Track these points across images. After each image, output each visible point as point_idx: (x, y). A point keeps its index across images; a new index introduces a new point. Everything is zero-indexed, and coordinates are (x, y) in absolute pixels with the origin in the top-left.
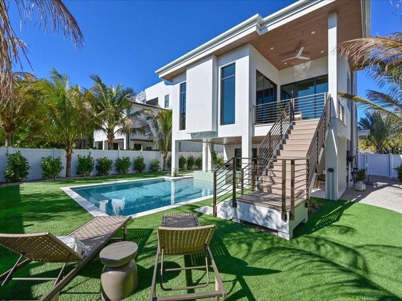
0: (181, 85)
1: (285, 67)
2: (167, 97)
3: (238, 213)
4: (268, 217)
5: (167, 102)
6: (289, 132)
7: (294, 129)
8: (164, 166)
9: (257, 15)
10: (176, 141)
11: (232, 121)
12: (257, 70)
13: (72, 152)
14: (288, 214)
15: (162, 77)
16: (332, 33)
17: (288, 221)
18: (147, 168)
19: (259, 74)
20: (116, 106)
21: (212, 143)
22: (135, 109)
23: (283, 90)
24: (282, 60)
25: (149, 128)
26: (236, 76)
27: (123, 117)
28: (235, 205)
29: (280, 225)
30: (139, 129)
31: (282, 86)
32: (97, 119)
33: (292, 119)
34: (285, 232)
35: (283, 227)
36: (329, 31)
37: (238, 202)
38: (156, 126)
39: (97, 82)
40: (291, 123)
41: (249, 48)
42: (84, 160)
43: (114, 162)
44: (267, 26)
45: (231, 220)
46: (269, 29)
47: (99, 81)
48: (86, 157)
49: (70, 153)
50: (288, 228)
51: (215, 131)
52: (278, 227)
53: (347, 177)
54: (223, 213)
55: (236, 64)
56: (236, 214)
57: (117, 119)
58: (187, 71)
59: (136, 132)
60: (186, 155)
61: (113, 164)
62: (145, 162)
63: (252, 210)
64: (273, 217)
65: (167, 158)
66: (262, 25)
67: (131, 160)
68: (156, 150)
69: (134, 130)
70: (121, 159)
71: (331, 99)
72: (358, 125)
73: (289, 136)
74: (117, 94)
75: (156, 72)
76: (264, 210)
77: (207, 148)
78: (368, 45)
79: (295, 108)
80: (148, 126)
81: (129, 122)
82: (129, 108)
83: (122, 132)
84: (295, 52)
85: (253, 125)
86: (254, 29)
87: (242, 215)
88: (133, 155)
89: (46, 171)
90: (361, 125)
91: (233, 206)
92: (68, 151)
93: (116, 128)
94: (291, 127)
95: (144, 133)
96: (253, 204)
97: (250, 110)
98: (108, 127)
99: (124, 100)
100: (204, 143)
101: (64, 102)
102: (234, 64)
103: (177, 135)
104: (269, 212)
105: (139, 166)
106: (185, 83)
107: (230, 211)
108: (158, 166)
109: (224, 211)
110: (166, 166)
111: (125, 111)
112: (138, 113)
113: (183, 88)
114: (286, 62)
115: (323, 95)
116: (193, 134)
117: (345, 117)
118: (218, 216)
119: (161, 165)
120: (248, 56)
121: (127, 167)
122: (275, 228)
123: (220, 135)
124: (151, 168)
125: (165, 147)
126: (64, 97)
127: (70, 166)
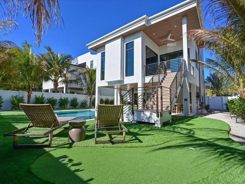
0: (102, 53)
1: (162, 45)
2: (92, 62)
3: (135, 117)
4: (150, 117)
5: (92, 65)
6: (163, 79)
7: (166, 77)
8: (90, 104)
9: (145, 16)
10: (98, 87)
11: (132, 74)
12: (146, 46)
13: (31, 93)
14: (159, 114)
15: (90, 49)
16: (184, 27)
17: (159, 118)
18: (79, 104)
19: (147, 48)
20: (60, 65)
21: (121, 90)
22: (72, 68)
23: (161, 58)
24: (160, 40)
25: (81, 80)
26: (134, 49)
27: (64, 73)
28: (133, 114)
29: (156, 120)
30: (74, 81)
31: (161, 56)
32: (48, 74)
33: (165, 73)
34: (159, 123)
35: (157, 121)
36: (183, 25)
37: (135, 112)
38: (85, 79)
39: (49, 50)
40: (165, 75)
41: (141, 33)
42: (39, 99)
43: (58, 101)
44: (151, 21)
45: (131, 122)
46: (152, 23)
47: (49, 49)
48: (40, 97)
49: (30, 94)
50: (160, 121)
51: (123, 80)
52: (155, 121)
53: (197, 107)
54: (127, 119)
55: (134, 42)
56: (134, 118)
57: (60, 74)
58: (106, 45)
59: (72, 83)
60: (104, 98)
61: (57, 102)
62: (78, 101)
63: (142, 115)
64: (153, 116)
65: (92, 99)
66: (148, 21)
67: (69, 100)
68: (85, 94)
69: (71, 81)
70: (63, 98)
71: (185, 61)
72: (205, 80)
73: (163, 81)
74: (61, 58)
75: (87, 45)
76: (148, 114)
77: (117, 93)
78: (198, 33)
79: (167, 66)
80: (80, 78)
81: (69, 75)
82: (68, 68)
83: (63, 82)
84: (167, 36)
85: (144, 76)
86: (144, 23)
87: (137, 118)
88: (70, 97)
89: (14, 105)
90: (207, 80)
91: (132, 114)
92: (29, 92)
93: (60, 79)
94: (165, 77)
95: (78, 83)
96: (143, 111)
97: (142, 67)
98: (54, 79)
99: (65, 63)
100: (115, 90)
101: (28, 61)
102: (133, 41)
103: (99, 83)
104: (151, 114)
105: (74, 103)
106: (105, 52)
107: (131, 117)
108: (86, 104)
109: (127, 118)
110: (91, 105)
111: (65, 69)
112: (74, 71)
113: (103, 55)
114: (162, 42)
115: (181, 59)
116: (109, 83)
117: (194, 73)
118: (124, 121)
119: (88, 103)
120: (141, 38)
121: (67, 104)
122: (153, 122)
123: (126, 82)
124: (81, 105)
125: (91, 92)
126: (29, 58)
127: (30, 102)
